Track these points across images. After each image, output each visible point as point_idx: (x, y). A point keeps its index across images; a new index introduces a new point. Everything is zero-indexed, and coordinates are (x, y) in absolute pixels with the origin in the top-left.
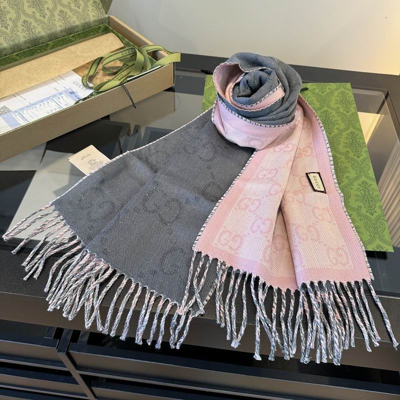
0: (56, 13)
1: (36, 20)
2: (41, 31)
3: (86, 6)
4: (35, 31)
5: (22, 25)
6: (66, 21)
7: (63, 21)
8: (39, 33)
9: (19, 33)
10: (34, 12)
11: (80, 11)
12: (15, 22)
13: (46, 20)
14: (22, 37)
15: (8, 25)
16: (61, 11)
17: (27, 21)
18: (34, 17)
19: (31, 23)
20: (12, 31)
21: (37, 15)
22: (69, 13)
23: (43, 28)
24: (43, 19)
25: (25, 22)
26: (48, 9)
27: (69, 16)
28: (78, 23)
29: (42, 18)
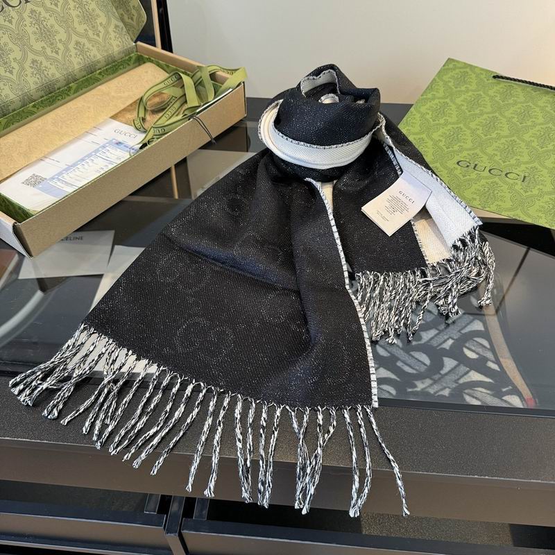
0: (71, 46)
1: (47, 58)
2: (55, 73)
3: (107, 32)
4: (48, 74)
5: (31, 67)
6: (85, 57)
7: (81, 57)
8: (53, 76)
9: (28, 78)
10: (43, 48)
11: (101, 40)
12: (21, 63)
13: (60, 57)
14: (32, 83)
15: (13, 68)
16: (77, 43)
17: (36, 61)
18: (44, 54)
19: (41, 62)
20: (19, 76)
21: (48, 51)
22: (88, 45)
23: (57, 68)
24: (56, 56)
25: (34, 61)
26: (60, 41)
27: (87, 48)
28: (99, 57)
29: (54, 54)
